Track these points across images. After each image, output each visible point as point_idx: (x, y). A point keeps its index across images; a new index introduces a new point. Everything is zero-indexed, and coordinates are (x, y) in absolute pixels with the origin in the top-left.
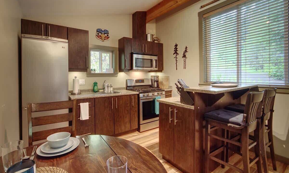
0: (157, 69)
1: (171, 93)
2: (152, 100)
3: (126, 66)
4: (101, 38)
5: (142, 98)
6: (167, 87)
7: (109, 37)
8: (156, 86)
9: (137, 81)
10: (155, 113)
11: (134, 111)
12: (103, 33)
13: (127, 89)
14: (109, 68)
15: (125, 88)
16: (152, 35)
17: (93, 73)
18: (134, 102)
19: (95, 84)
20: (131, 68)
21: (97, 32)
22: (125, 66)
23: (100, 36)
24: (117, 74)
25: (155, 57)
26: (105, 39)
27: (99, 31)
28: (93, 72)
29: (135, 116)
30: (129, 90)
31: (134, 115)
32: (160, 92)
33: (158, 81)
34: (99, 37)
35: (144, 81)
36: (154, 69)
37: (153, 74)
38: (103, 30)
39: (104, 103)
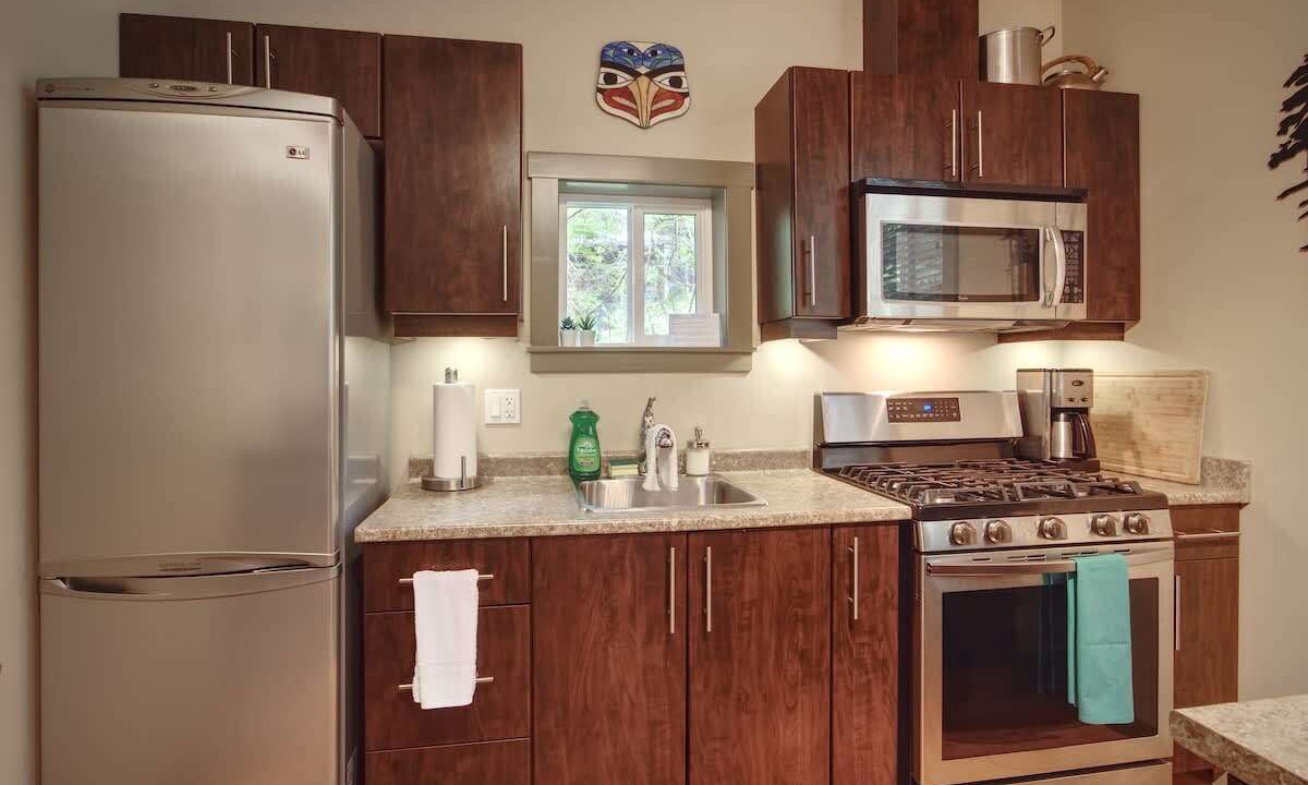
0: (1079, 312)
1: (1235, 527)
2: (1036, 580)
3: (806, 295)
4: (626, 103)
5: (935, 561)
6: (1191, 470)
7: (686, 95)
8: (1063, 452)
9: (900, 409)
10: (1071, 700)
11: (867, 657)
12: (643, 70)
13: (818, 464)
14: (693, 311)
15: (804, 453)
16: (1035, 38)
17: (578, 345)
18: (870, 587)
19: (584, 423)
20: (852, 309)
21: (604, 64)
22: (803, 295)
23: (625, 92)
24: (750, 354)
25: (1063, 208)
26: (654, 113)
27: (617, 58)
28: (572, 340)
29: (869, 701)
30: (832, 472)
31: (864, 698)
32: (1120, 516)
33: (1085, 411)
34: (617, 99)
35: (958, 411)
36: (1049, 315)
37: (1035, 354)
38: (643, 48)
39: (606, 581)
